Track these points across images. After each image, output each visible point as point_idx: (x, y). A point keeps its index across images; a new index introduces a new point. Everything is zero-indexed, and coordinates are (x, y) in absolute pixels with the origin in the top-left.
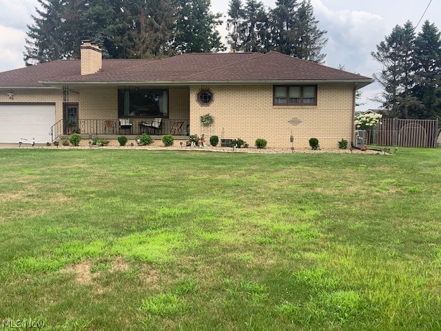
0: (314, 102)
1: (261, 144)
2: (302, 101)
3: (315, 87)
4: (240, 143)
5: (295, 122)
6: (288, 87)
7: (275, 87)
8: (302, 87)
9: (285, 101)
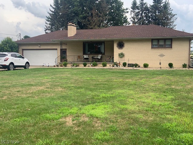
0: (171, 47)
1: (146, 66)
2: (165, 46)
3: (171, 40)
4: (136, 65)
5: (162, 56)
6: (158, 40)
7: (152, 40)
8: (165, 40)
9: (157, 46)
